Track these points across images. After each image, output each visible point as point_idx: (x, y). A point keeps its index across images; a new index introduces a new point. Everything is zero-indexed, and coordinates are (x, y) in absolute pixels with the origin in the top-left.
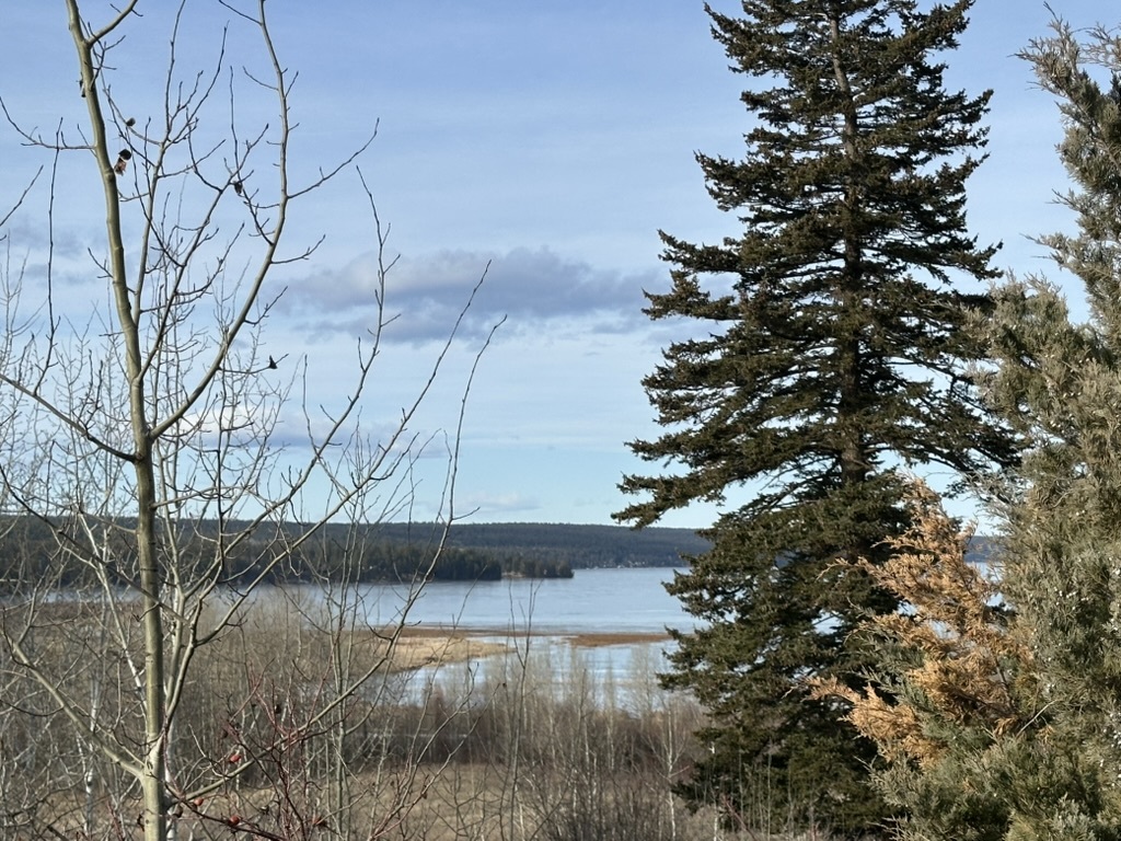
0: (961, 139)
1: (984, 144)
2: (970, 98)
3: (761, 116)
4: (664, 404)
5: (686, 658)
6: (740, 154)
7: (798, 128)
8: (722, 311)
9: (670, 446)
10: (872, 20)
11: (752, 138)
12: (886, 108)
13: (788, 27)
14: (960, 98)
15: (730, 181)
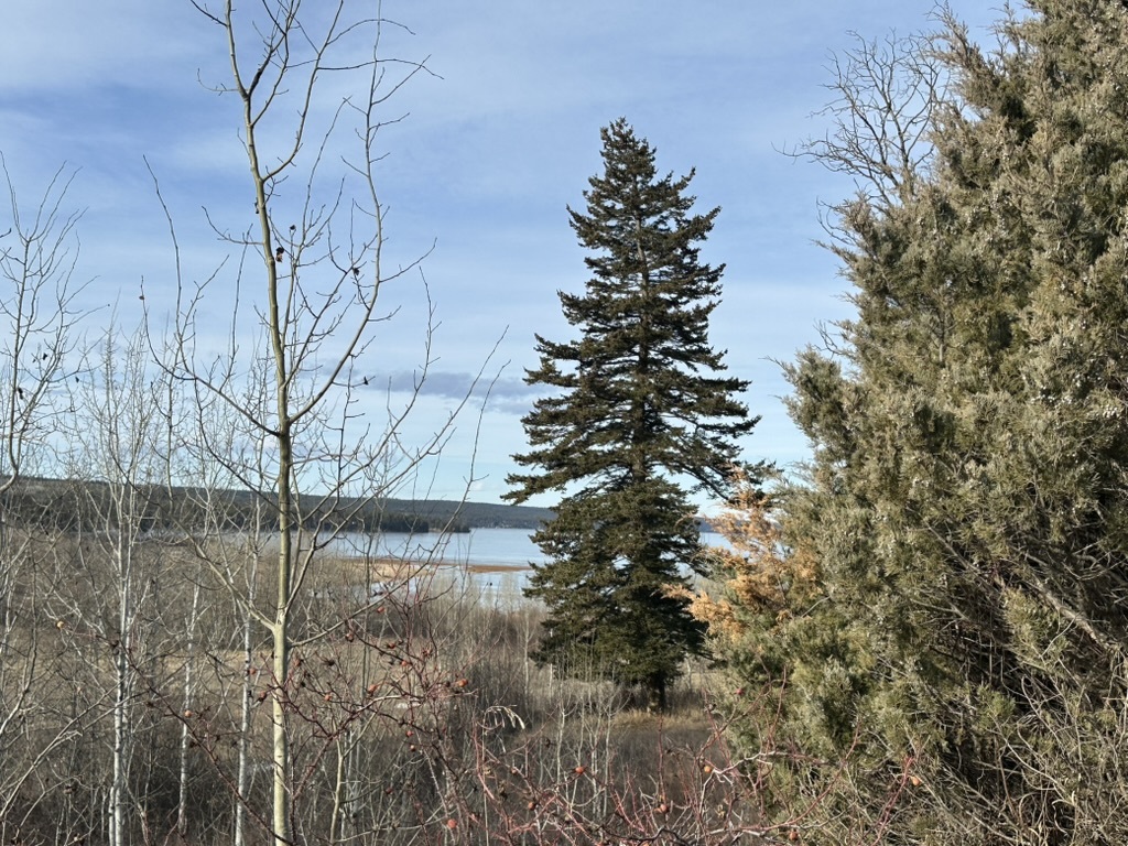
0: (707, 291)
1: (719, 294)
2: (712, 269)
3: (595, 272)
4: (533, 434)
5: (539, 580)
6: (582, 293)
7: (615, 280)
8: (568, 382)
9: (536, 458)
10: (661, 222)
11: (589, 284)
12: (666, 272)
13: (613, 223)
14: (707, 267)
15: (577, 308)
